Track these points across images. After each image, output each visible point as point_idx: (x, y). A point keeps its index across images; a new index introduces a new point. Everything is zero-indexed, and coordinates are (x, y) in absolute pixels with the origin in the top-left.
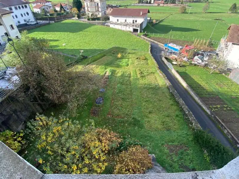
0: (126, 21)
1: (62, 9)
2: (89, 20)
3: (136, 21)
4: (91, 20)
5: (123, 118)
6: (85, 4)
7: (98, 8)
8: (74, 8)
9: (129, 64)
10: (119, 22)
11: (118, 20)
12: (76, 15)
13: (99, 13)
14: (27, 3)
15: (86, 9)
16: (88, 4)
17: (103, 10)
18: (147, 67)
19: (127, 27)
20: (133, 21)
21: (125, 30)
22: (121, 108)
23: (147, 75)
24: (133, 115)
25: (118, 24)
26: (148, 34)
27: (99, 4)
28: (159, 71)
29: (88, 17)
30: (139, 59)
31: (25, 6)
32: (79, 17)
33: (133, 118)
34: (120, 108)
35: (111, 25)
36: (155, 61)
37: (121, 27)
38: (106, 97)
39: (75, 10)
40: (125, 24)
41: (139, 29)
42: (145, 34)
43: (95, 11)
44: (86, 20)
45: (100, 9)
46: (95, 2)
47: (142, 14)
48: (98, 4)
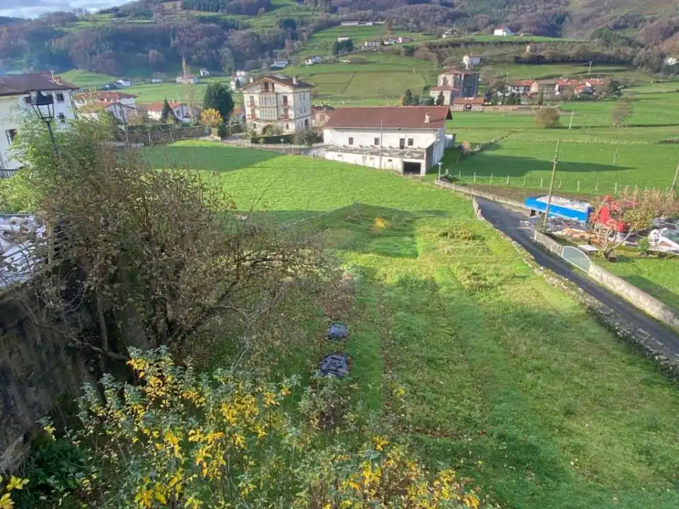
0: (377, 141)
1: (169, 114)
2: (255, 141)
3: (411, 142)
4: (264, 143)
5: (457, 436)
6: (247, 98)
7: (286, 110)
8: (210, 110)
9: (420, 253)
10: (356, 145)
11: (351, 141)
12: (215, 130)
13: (287, 126)
14: (65, 89)
15: (248, 111)
16: (256, 98)
17: (301, 115)
18: (490, 260)
19: (385, 159)
20: (402, 141)
21: (377, 166)
22: (435, 396)
23: (500, 284)
24: (496, 423)
25: (351, 151)
26: (455, 176)
27: (289, 99)
28: (540, 271)
29: (254, 134)
30: (453, 237)
31: (57, 95)
32: (224, 134)
33: (502, 437)
34: (429, 395)
35: (330, 152)
36: (513, 242)
37: (364, 159)
38: (360, 356)
39: (212, 115)
40: (376, 150)
41: (423, 163)
42: (446, 177)
43: (276, 118)
44: (247, 143)
45: (291, 113)
46: (277, 94)
47: (431, 122)
48: (285, 99)
